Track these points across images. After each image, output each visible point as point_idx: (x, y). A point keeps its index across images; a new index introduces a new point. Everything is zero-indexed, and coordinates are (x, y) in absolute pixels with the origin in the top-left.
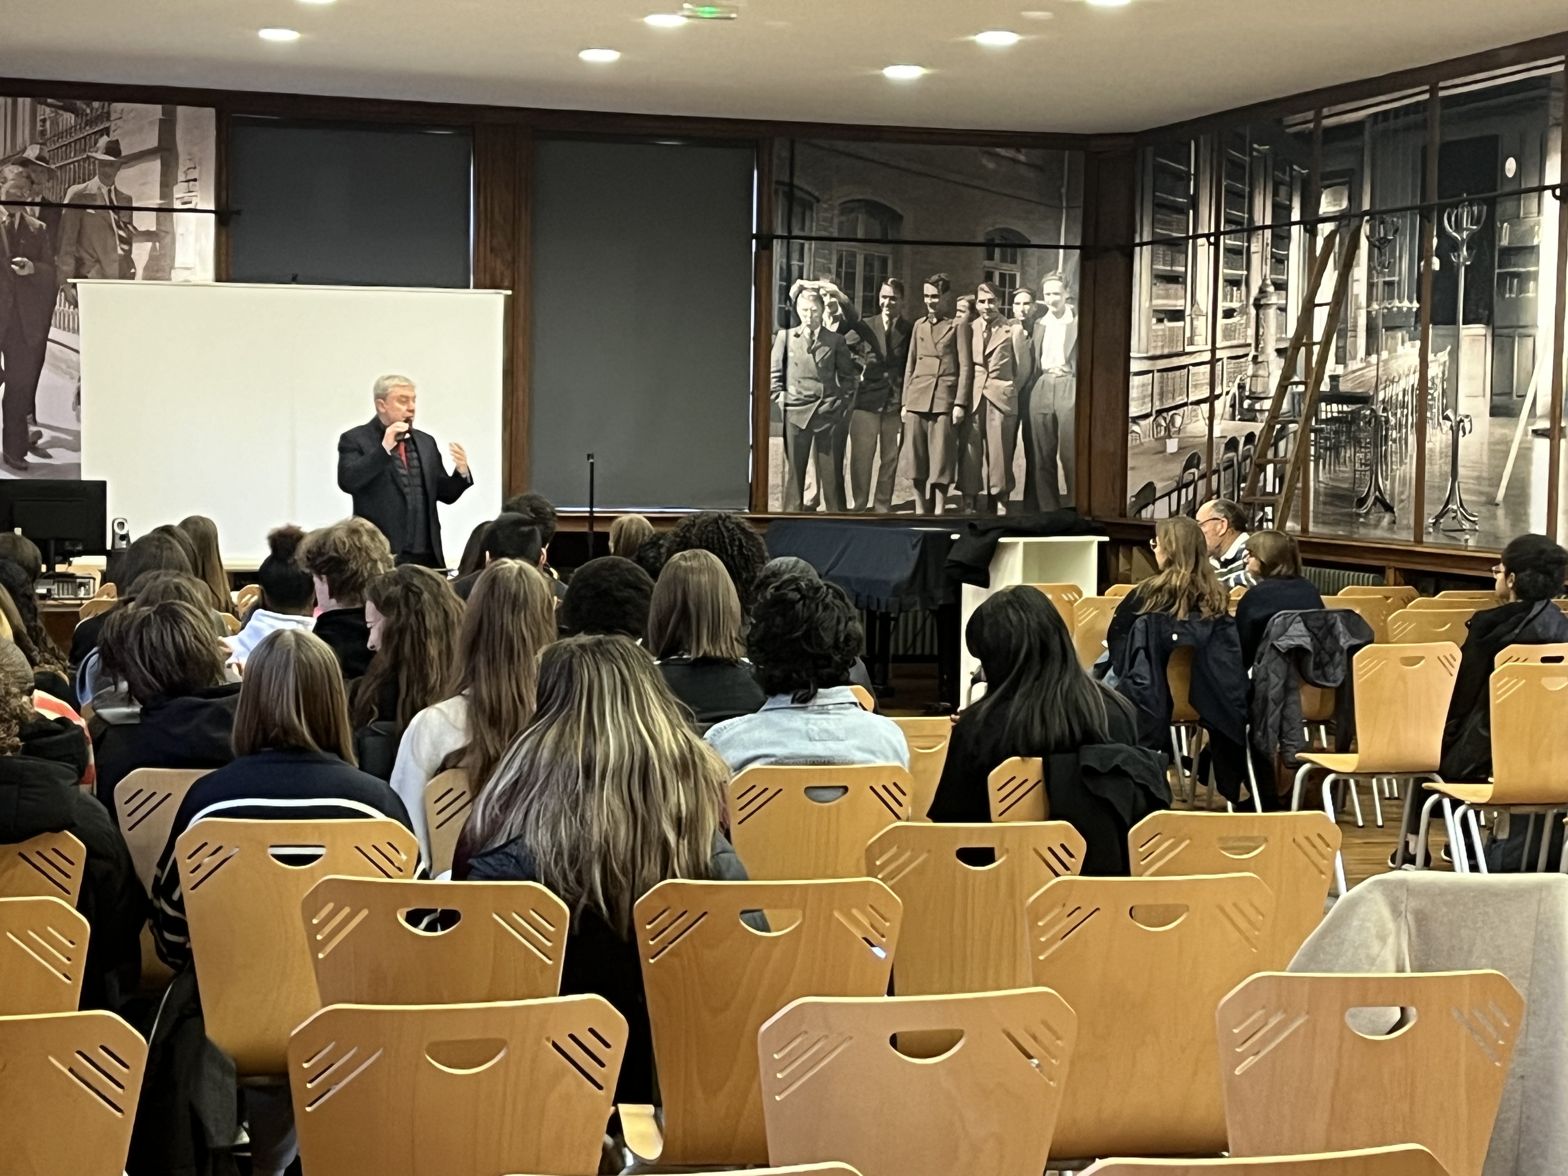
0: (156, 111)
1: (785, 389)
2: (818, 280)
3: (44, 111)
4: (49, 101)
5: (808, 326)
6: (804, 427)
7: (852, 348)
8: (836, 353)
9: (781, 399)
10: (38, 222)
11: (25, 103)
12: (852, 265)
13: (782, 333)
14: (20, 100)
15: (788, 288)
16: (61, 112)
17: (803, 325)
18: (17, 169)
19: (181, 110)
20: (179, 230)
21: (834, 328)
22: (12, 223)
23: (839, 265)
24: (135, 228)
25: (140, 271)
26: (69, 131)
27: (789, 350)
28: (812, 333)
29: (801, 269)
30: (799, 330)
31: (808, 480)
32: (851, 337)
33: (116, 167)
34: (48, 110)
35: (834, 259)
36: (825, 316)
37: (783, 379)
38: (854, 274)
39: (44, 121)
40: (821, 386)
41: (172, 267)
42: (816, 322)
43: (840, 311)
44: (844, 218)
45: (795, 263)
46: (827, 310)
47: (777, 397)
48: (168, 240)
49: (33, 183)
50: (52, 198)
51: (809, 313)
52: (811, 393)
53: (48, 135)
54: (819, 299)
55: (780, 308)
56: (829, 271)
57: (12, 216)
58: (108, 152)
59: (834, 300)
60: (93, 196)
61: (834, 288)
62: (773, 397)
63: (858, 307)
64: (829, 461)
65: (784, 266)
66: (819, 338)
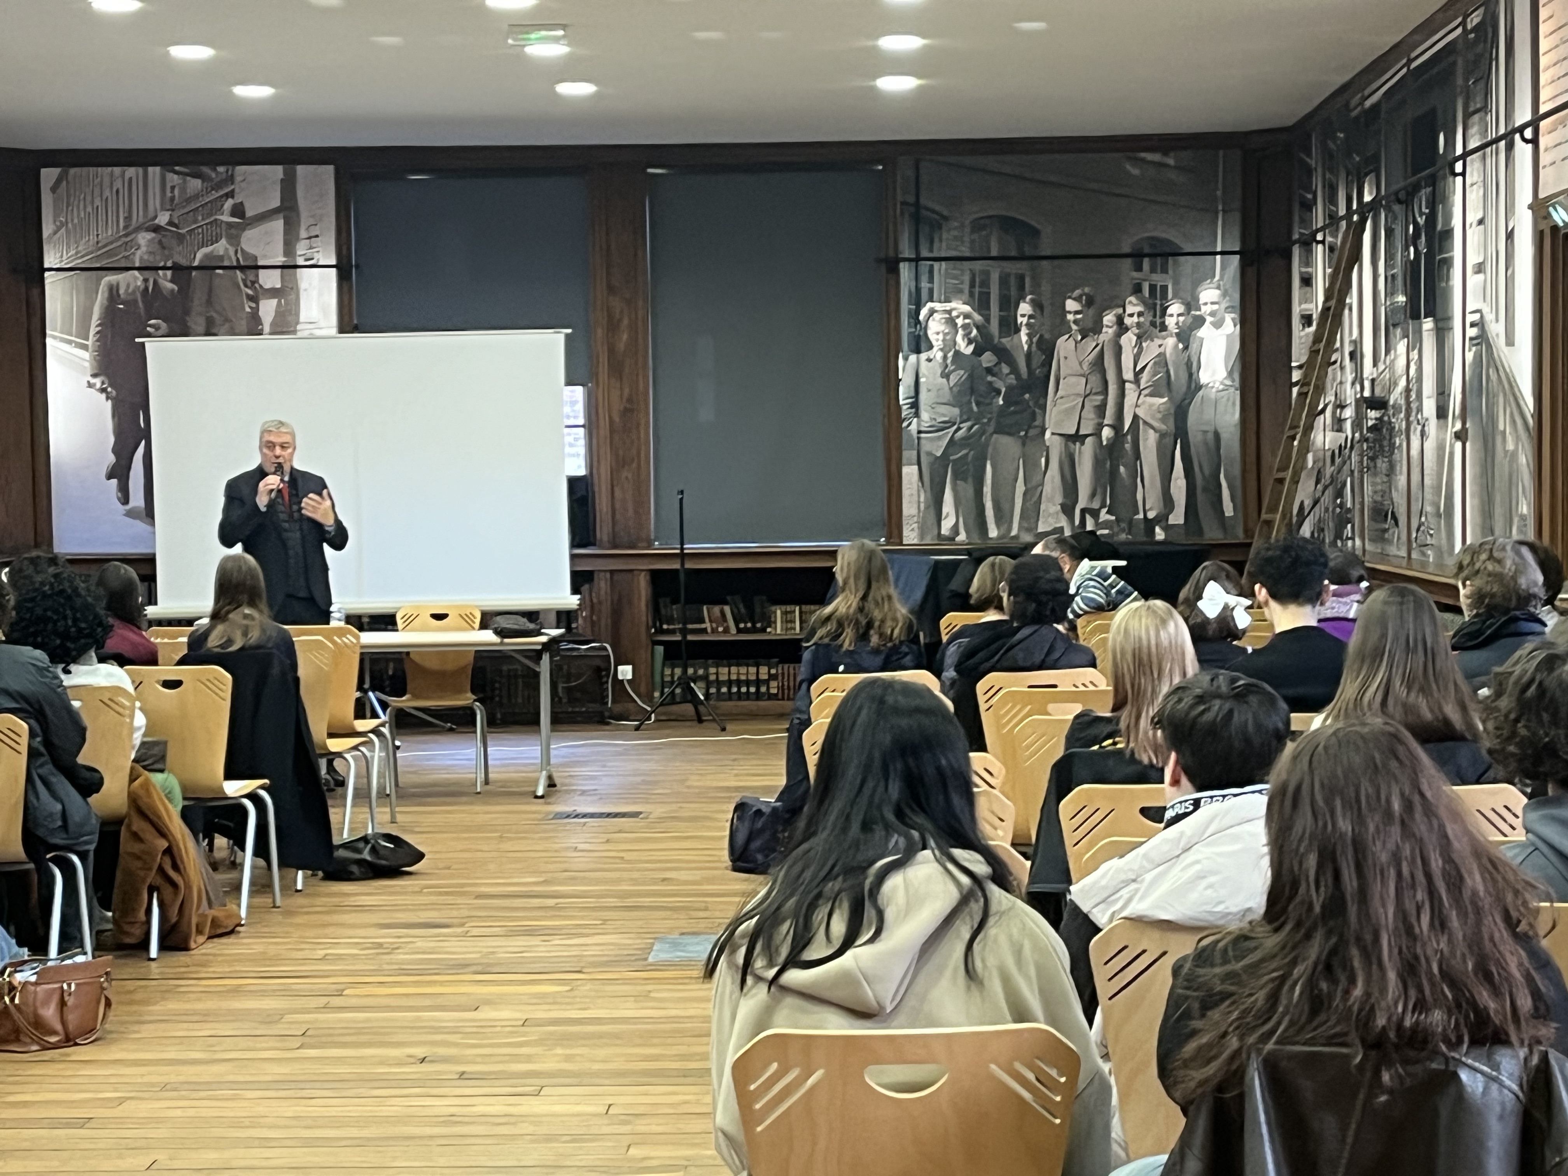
0: (278, 171)
1: (917, 415)
2: (950, 301)
3: (173, 179)
4: (177, 168)
5: (941, 350)
6: (939, 454)
7: (989, 371)
8: (971, 377)
9: (914, 427)
10: (170, 286)
11: (154, 171)
12: (985, 283)
13: (913, 358)
14: (150, 169)
15: (918, 313)
16: (188, 178)
17: (935, 349)
18: (150, 236)
19: (300, 169)
20: (303, 285)
21: (969, 350)
22: (146, 289)
23: (972, 285)
24: (261, 286)
25: (267, 328)
26: (196, 197)
27: (921, 375)
28: (945, 358)
29: (931, 291)
30: (930, 354)
31: (945, 510)
32: (988, 359)
33: (242, 227)
34: (176, 177)
35: (967, 278)
36: (959, 338)
37: (915, 405)
38: (988, 294)
39: (173, 188)
40: (956, 411)
41: (298, 323)
42: (949, 344)
43: (975, 332)
44: (975, 236)
45: (925, 285)
46: (961, 332)
47: (910, 424)
48: (292, 297)
49: (164, 248)
50: (183, 262)
51: (941, 337)
52: (946, 419)
53: (176, 201)
54: (951, 321)
55: (910, 333)
56: (961, 291)
57: (146, 280)
58: (233, 215)
59: (967, 321)
60: (221, 258)
61: (967, 308)
62: (905, 424)
63: (994, 327)
64: (968, 489)
65: (913, 289)
66: (953, 362)
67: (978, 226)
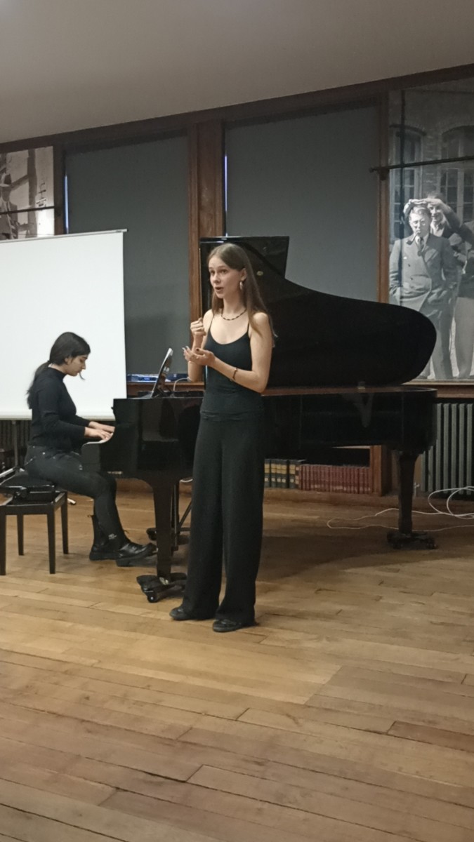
1: (400, 285)
2: (426, 197)
5: (419, 234)
7: (455, 248)
8: (441, 254)
9: (398, 294)
12: (453, 181)
13: (398, 242)
15: (402, 207)
17: (415, 234)
20: (39, 221)
21: (440, 233)
23: (443, 183)
24: (19, 224)
27: (403, 255)
28: (422, 240)
29: (412, 190)
30: (411, 238)
32: (454, 239)
33: (9, 190)
35: (439, 178)
36: (432, 225)
37: (399, 278)
38: (455, 189)
40: (429, 280)
44: (446, 145)
45: (407, 186)
47: (394, 292)
48: (33, 227)
51: (418, 225)
52: (422, 287)
54: (427, 212)
55: (396, 223)
56: (435, 188)
58: (5, 182)
59: (439, 211)
60: (1, 208)
61: (439, 201)
62: (391, 292)
63: (459, 215)
65: (399, 190)
66: (427, 243)
67: (448, 137)
